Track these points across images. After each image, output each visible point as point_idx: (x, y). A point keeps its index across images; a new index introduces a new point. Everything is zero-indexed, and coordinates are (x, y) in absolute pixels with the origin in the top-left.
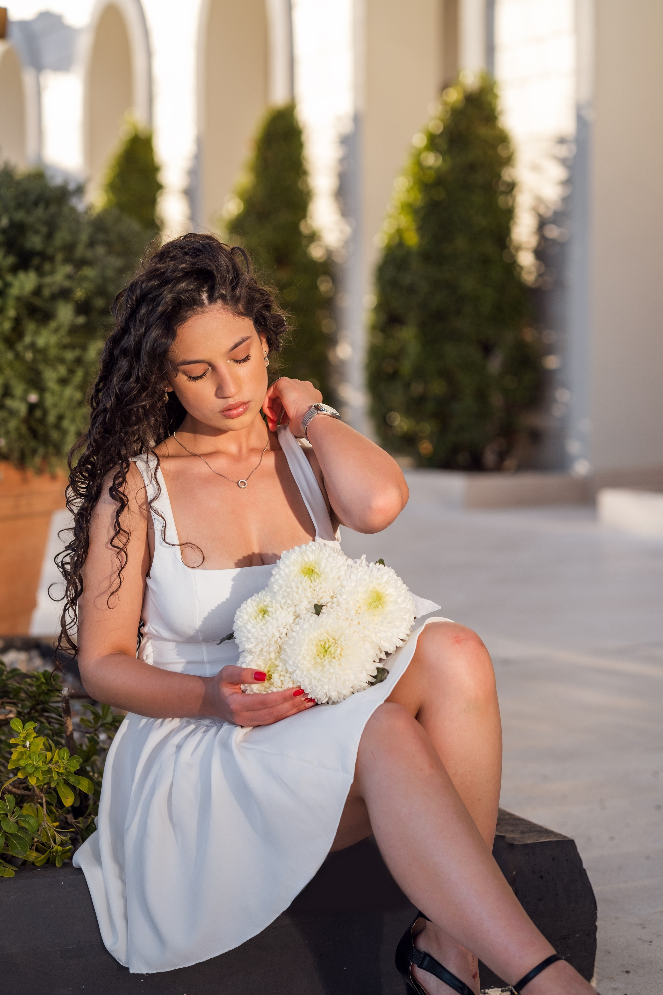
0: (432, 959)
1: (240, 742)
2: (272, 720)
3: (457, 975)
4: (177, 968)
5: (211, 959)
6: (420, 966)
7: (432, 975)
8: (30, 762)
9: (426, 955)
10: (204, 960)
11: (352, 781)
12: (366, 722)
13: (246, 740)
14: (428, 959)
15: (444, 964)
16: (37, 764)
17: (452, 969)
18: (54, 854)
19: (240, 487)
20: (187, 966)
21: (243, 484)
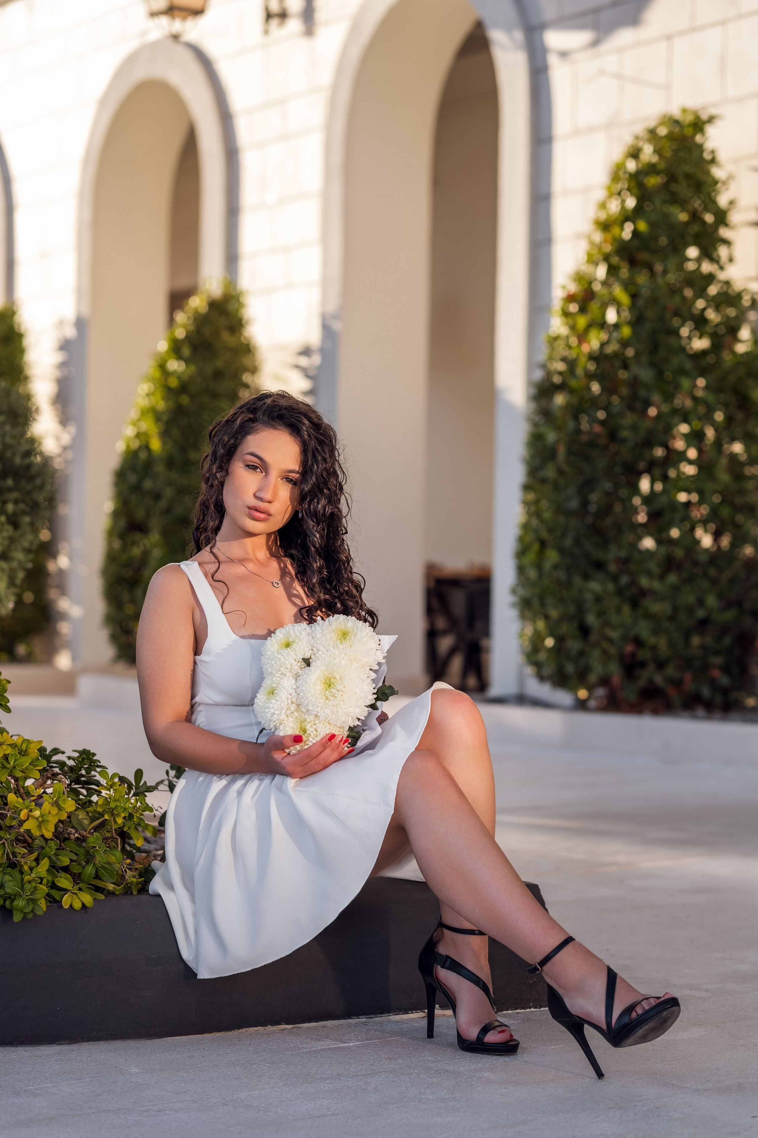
0: (453, 960)
1: (294, 787)
2: (321, 767)
3: (474, 972)
4: (236, 973)
5: (265, 965)
6: (443, 967)
7: (453, 973)
8: (119, 804)
9: (448, 957)
10: (260, 966)
11: (392, 812)
12: (402, 766)
13: (296, 785)
14: (449, 960)
15: (463, 964)
16: (124, 805)
17: (470, 966)
18: (129, 885)
19: (275, 587)
20: (244, 971)
21: (277, 584)
